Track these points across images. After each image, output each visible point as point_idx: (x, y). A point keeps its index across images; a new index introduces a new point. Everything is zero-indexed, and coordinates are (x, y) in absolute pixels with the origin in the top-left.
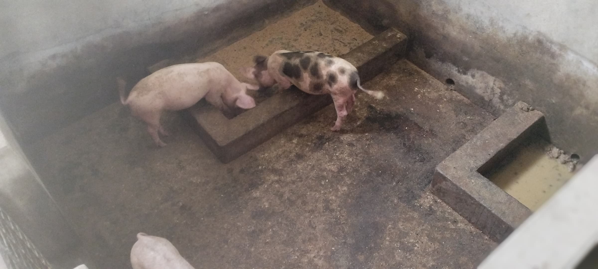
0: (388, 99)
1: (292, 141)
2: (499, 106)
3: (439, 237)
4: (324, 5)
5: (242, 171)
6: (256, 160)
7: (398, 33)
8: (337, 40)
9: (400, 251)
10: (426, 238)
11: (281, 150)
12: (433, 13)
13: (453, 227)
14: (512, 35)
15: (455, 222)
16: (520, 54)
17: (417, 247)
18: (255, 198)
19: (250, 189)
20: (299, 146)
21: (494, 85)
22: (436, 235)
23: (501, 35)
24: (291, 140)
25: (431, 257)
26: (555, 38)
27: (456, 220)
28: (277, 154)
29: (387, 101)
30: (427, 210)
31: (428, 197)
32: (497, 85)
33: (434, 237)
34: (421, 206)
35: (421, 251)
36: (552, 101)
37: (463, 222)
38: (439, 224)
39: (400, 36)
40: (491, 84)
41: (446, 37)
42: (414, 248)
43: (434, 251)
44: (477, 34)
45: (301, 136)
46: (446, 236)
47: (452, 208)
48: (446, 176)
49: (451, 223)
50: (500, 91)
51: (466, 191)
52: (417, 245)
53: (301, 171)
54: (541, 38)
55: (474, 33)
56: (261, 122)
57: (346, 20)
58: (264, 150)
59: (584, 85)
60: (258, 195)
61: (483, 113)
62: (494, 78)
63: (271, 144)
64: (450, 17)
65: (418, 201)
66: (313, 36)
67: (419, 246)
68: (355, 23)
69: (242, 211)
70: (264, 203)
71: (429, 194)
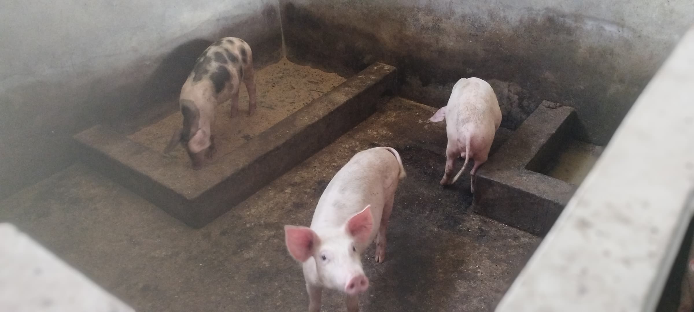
0: (391, 134)
1: (284, 191)
2: (521, 117)
3: (503, 256)
4: (289, 62)
5: (223, 233)
6: (240, 218)
7: (384, 66)
8: (313, 90)
9: (460, 281)
10: (488, 261)
11: (271, 202)
12: (423, 28)
13: (515, 243)
14: (518, 24)
15: (516, 238)
16: (532, 43)
17: (481, 273)
18: (248, 259)
19: (239, 251)
20: (295, 195)
21: (510, 92)
22: (499, 255)
23: (505, 28)
24: (282, 190)
25: (501, 280)
26: (566, 9)
27: (516, 236)
28: (268, 207)
29: (390, 136)
30: (478, 232)
31: (474, 219)
32: (512, 91)
33: (497, 258)
34: (468, 229)
35: (487, 276)
36: (580, 88)
37: (526, 237)
38: (499, 244)
39: (388, 68)
40: (506, 91)
41: (442, 52)
42: (477, 274)
43: (503, 273)
44: (477, 35)
45: (294, 185)
46: (511, 254)
47: (506, 224)
48: (492, 179)
49: (512, 240)
50: (518, 97)
51: (520, 189)
52: (479, 270)
53: (304, 220)
54: (551, 14)
55: (473, 35)
56: (241, 166)
57: (319, 72)
58: (248, 207)
59: (612, 54)
60: (252, 255)
61: (504, 131)
62: (507, 83)
63: (257, 199)
64: (443, 25)
65: (463, 225)
66: (284, 91)
67: (482, 271)
68: (330, 73)
69: (233, 277)
70: (264, 263)
71: (473, 216)
